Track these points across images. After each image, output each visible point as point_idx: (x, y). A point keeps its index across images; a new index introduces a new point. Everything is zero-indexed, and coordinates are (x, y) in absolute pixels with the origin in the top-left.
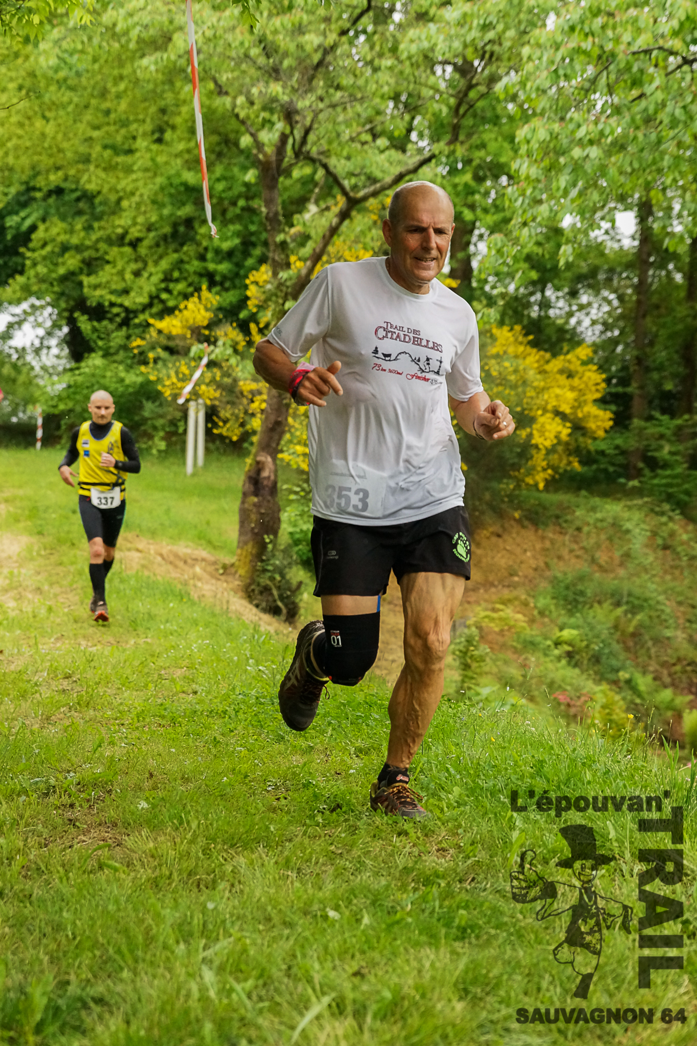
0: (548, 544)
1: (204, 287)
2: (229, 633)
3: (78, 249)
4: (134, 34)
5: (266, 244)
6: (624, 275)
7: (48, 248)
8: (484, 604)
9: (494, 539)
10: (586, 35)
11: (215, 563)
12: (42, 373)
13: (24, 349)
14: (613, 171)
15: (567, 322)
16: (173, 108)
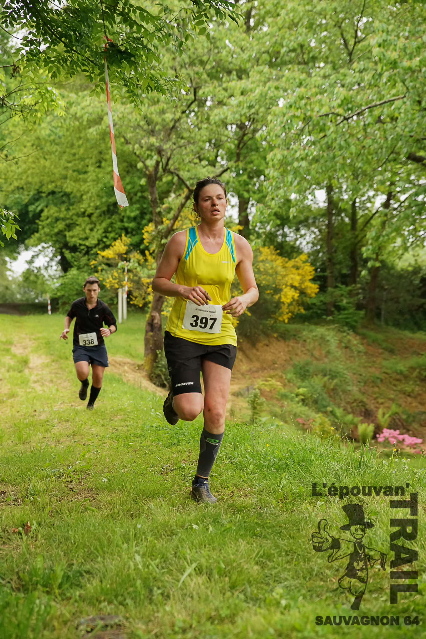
0: (290, 348)
1: (123, 235)
2: (142, 397)
3: (64, 219)
4: (85, 118)
5: (151, 213)
6: (321, 220)
7: (49, 220)
8: (262, 378)
9: (265, 347)
10: (298, 109)
11: (134, 365)
12: (49, 278)
13: (40, 267)
14: (313, 172)
15: (295, 243)
16: (105, 151)
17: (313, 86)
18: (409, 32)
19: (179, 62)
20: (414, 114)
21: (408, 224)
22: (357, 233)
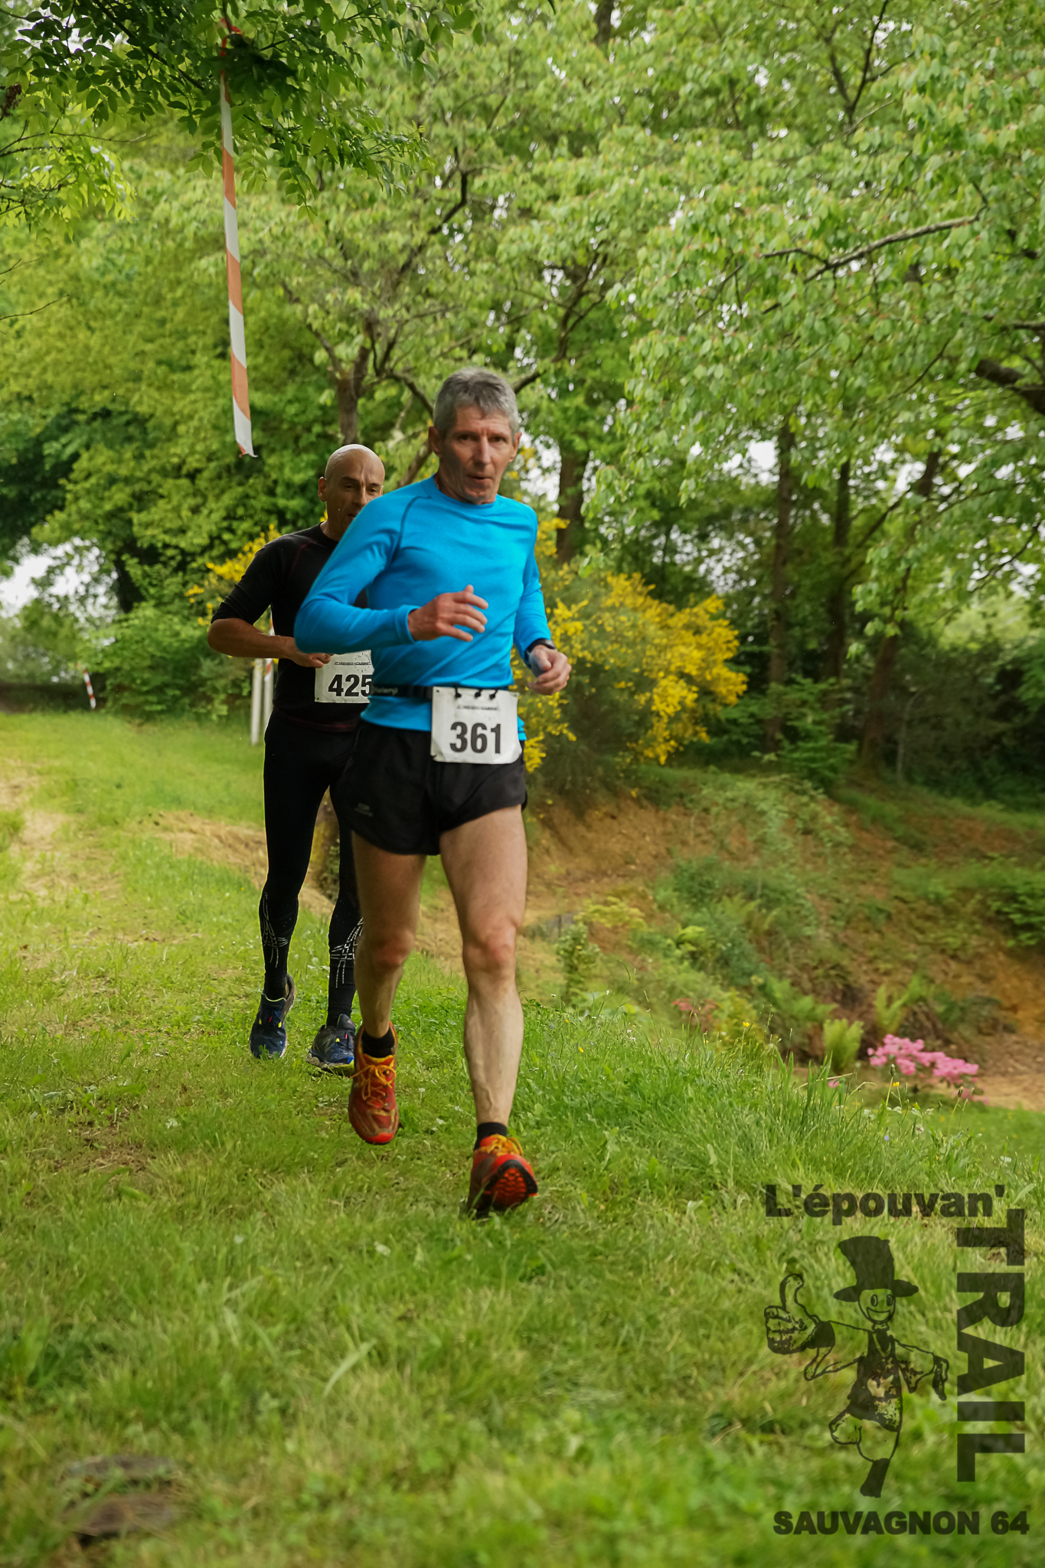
0: (670, 827)
1: (272, 526)
3: (127, 481)
4: (190, 231)
6: (762, 516)
7: (93, 480)
8: (594, 897)
9: (608, 821)
10: (712, 235)
12: (87, 625)
13: (66, 597)
14: (743, 394)
15: (695, 570)
17: (753, 182)
18: (997, 60)
19: (429, 107)
20: (997, 264)
21: (972, 535)
22: (847, 552)
